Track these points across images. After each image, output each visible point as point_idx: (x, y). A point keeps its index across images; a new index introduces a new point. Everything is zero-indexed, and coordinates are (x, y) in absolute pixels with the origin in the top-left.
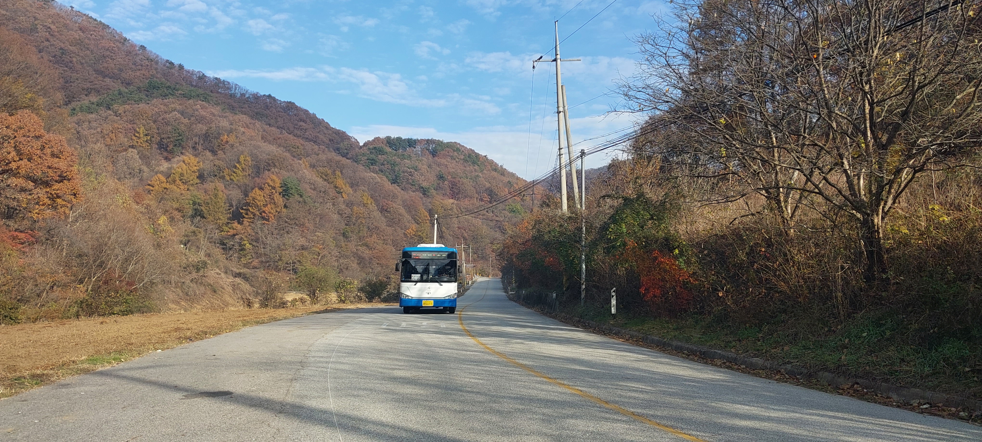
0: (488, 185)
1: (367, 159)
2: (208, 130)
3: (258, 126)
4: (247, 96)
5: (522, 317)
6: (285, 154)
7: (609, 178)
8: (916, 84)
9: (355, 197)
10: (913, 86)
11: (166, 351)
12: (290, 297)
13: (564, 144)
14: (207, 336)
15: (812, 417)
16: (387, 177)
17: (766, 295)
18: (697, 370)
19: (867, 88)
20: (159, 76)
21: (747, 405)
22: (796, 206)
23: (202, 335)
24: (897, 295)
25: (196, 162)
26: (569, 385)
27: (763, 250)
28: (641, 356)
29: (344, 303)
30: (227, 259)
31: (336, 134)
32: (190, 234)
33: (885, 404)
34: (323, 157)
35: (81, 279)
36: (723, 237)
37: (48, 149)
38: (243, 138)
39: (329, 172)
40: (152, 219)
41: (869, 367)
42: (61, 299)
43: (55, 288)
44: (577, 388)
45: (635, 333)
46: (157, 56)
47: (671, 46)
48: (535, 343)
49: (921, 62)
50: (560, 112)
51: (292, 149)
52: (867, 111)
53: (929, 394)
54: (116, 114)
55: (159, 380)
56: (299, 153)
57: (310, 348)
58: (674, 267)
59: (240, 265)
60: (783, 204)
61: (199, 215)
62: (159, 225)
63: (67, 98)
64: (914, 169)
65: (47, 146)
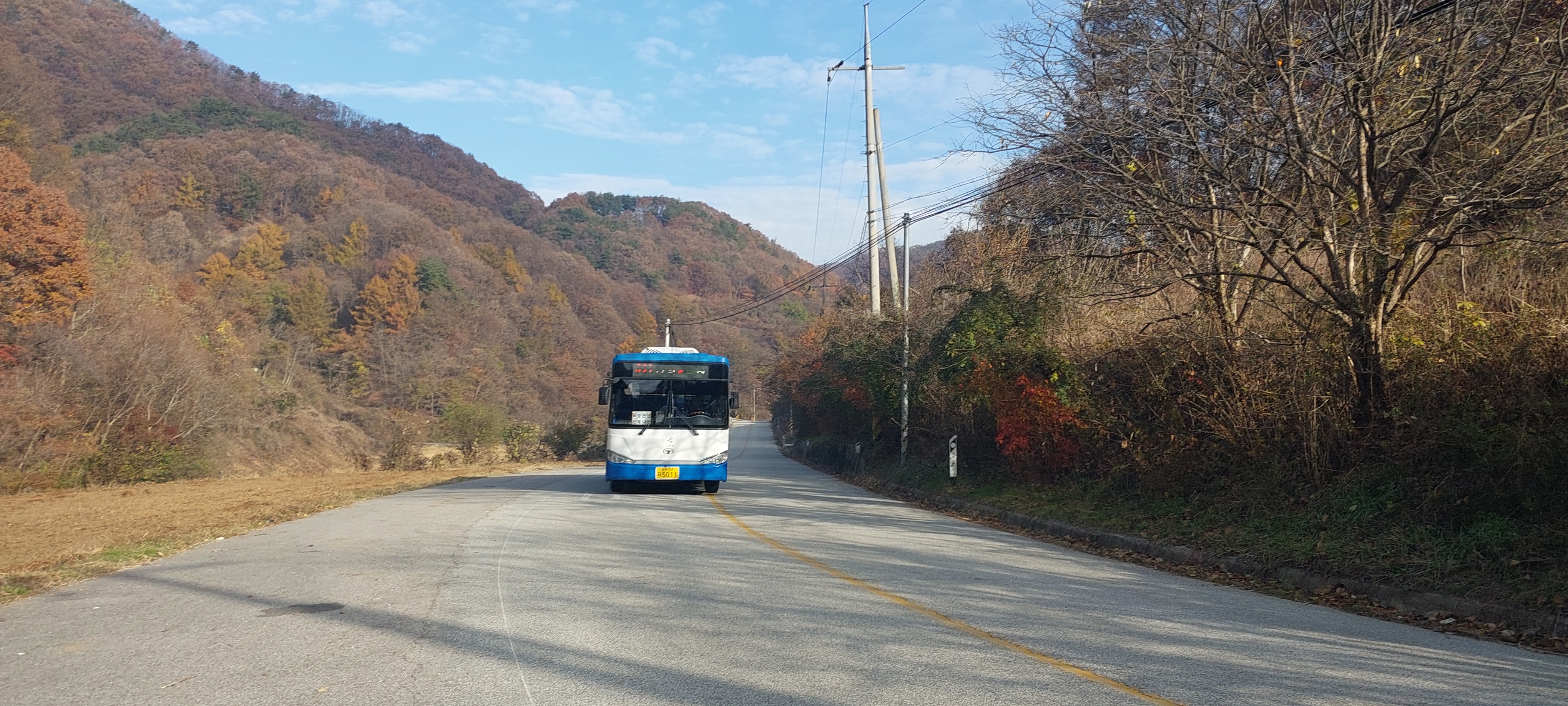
0: (751, 271)
1: (557, 229)
2: (298, 181)
3: (381, 174)
4: (363, 125)
5: (807, 484)
6: (423, 220)
7: (948, 259)
8: (1443, 107)
9: (536, 290)
10: (1437, 110)
11: (232, 538)
12: (430, 452)
13: (876, 204)
14: (299, 514)
15: (1274, 639)
16: (588, 258)
17: (1197, 446)
18: (1087, 565)
19: (1364, 112)
20: (218, 92)
21: (1170, 621)
22: (1246, 304)
23: (290, 513)
24: (1405, 445)
25: (279, 233)
26: (886, 591)
27: (1193, 373)
28: (998, 544)
29: (518, 461)
30: (328, 391)
31: (507, 189)
32: (269, 350)
33: (1385, 618)
34: (485, 225)
35: (89, 424)
36: (1130, 353)
37: (38, 211)
38: (356, 194)
39: (495, 249)
40: (208, 326)
41: (1361, 560)
42: (57, 455)
43: (47, 437)
44: (899, 595)
45: (987, 508)
46: (216, 60)
47: (1052, 45)
48: (829, 524)
49: (1451, 70)
50: (871, 152)
51: (435, 212)
52: (1363, 151)
53: (1454, 601)
54: (148, 154)
55: (222, 585)
56: (445, 218)
57: (466, 534)
58: (1050, 402)
59: (350, 401)
60: (1224, 301)
61: (284, 319)
62: (219, 335)
63: (68, 127)
64: (1436, 244)
65: (37, 206)
